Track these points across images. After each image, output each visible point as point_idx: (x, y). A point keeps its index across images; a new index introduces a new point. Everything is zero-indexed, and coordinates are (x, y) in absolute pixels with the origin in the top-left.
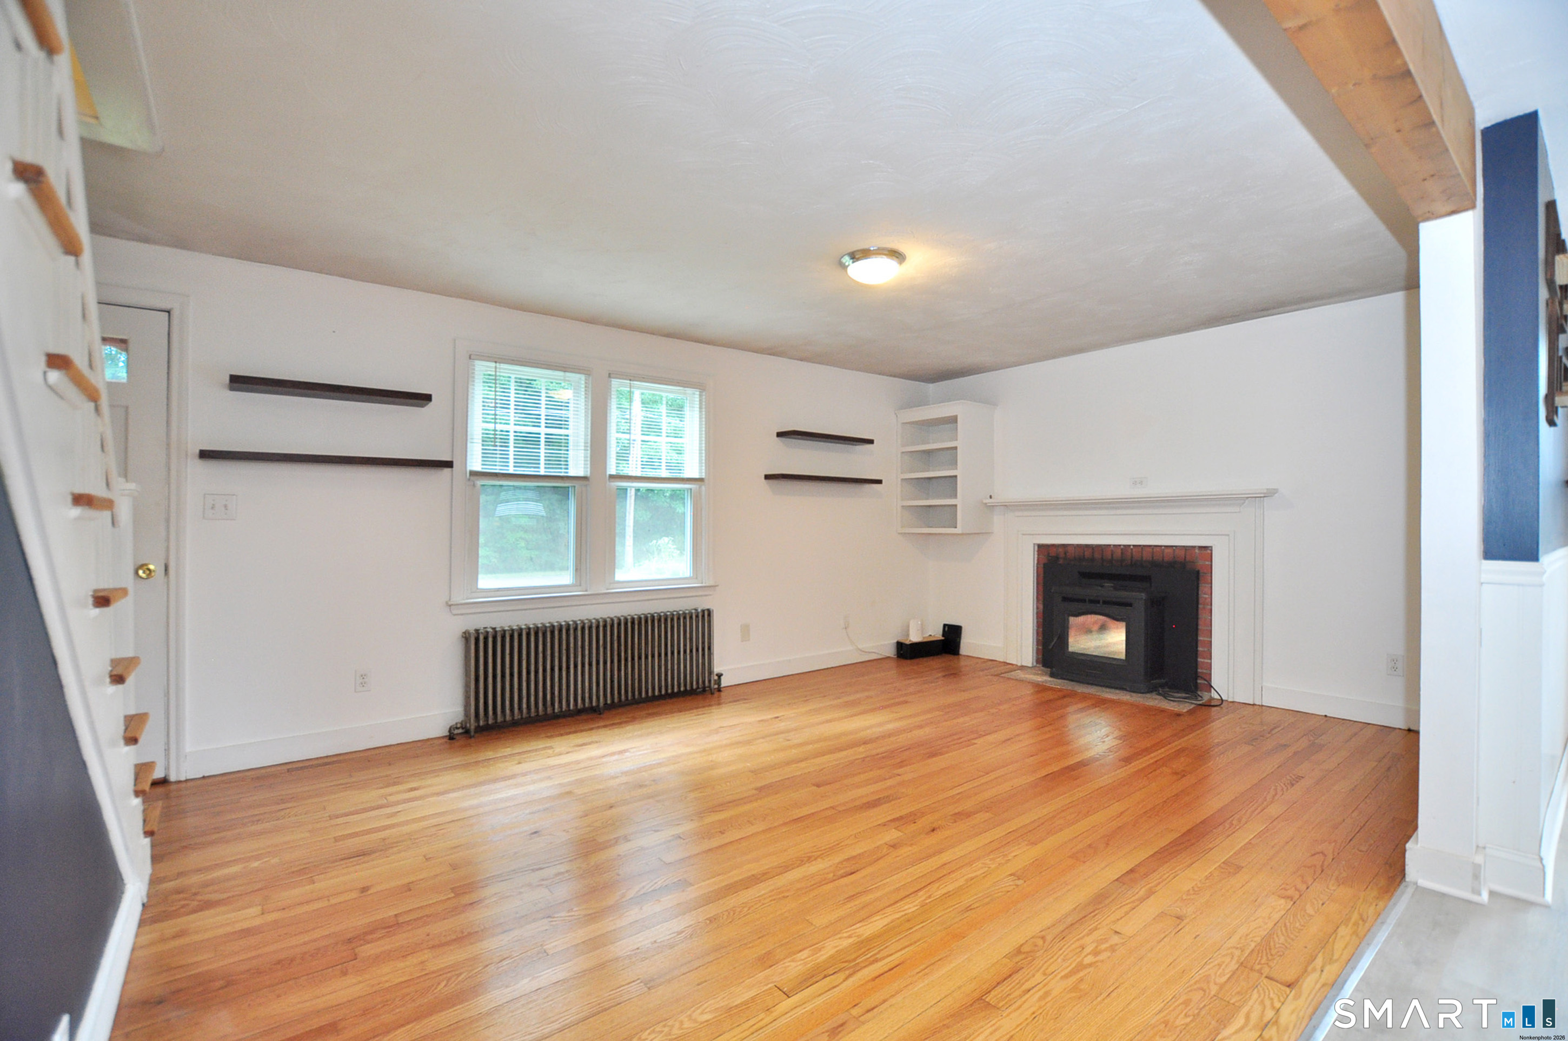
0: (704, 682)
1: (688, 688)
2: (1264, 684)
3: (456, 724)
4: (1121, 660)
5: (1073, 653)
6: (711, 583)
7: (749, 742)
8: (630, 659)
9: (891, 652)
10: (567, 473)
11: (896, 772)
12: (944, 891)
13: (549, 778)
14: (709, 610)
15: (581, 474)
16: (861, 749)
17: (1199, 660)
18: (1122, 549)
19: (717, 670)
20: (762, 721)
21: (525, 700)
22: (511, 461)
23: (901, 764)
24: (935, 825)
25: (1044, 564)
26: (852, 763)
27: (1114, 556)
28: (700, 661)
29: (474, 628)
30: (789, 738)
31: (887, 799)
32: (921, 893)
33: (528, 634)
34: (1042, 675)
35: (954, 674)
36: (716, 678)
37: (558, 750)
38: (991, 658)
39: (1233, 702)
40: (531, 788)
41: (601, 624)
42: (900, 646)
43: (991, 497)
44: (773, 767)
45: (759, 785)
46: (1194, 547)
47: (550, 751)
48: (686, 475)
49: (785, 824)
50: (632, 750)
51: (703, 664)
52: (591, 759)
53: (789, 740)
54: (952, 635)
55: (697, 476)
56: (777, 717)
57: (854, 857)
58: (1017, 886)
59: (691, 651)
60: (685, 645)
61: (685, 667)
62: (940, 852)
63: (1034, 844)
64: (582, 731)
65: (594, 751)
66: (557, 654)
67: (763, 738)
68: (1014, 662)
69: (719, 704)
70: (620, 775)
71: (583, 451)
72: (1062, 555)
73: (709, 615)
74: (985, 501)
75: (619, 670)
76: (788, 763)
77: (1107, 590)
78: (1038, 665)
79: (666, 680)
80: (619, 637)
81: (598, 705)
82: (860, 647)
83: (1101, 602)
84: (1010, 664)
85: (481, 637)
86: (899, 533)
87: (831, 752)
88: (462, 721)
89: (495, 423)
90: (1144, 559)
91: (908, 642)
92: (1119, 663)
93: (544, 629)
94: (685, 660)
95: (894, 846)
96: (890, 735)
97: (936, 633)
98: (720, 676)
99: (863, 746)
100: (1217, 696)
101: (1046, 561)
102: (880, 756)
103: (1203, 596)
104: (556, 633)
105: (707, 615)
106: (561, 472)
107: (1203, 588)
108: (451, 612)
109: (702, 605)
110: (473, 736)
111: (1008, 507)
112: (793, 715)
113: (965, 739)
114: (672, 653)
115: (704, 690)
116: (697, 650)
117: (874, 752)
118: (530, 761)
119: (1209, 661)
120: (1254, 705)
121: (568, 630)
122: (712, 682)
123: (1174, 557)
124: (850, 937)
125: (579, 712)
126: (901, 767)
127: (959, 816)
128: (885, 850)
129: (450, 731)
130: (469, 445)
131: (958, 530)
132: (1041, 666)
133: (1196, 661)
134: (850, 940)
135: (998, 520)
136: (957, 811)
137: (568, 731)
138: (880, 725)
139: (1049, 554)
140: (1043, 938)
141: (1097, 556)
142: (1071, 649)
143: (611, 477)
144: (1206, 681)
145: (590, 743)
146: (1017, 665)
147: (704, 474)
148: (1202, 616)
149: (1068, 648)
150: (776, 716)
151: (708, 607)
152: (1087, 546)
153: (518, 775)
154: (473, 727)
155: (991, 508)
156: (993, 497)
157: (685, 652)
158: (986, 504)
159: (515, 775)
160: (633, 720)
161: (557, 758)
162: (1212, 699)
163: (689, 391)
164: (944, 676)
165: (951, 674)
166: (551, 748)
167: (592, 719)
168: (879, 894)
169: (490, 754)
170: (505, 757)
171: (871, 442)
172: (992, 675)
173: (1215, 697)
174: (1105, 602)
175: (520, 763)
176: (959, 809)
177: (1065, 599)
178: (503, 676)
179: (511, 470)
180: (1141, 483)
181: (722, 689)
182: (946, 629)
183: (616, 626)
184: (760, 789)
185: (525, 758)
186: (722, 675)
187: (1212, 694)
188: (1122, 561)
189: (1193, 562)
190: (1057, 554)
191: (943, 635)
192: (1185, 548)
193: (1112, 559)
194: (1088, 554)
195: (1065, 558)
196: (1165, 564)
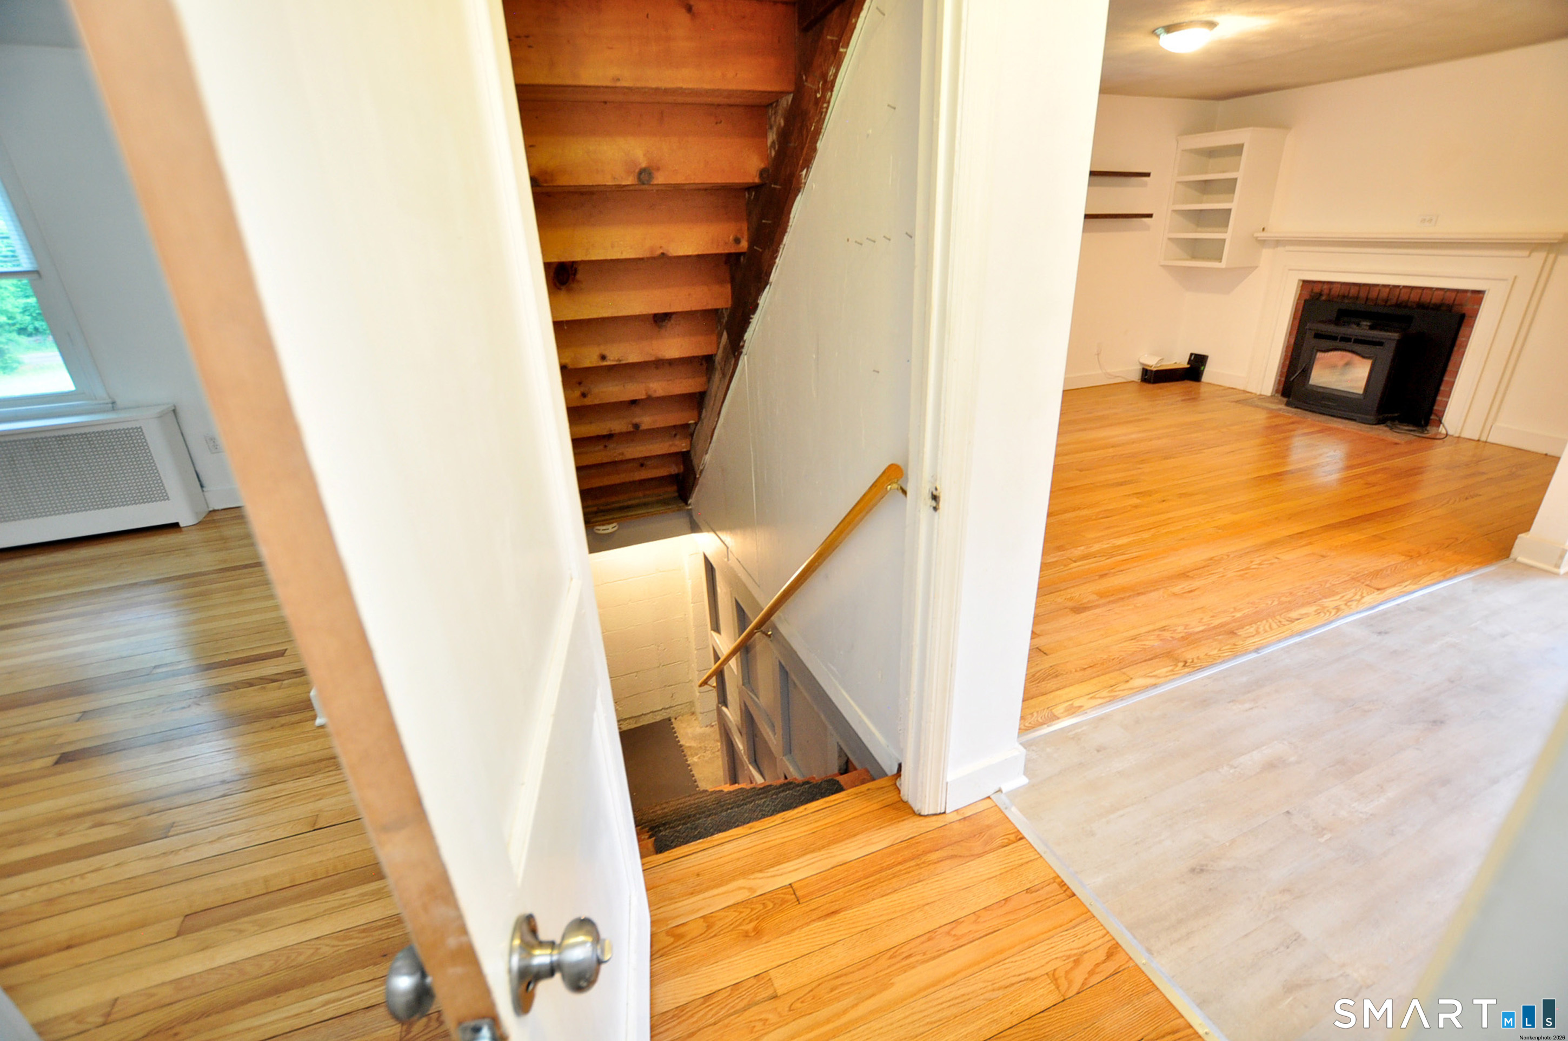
4: (1359, 394)
5: (1313, 386)
9: (1136, 376)
11: (1139, 466)
12: (1167, 530)
16: (1111, 450)
17: (1437, 398)
18: (1390, 289)
23: (1143, 462)
24: (1164, 499)
25: (1305, 299)
27: (1380, 294)
31: (1130, 482)
32: (1153, 530)
34: (1278, 403)
35: (1194, 399)
38: (1231, 386)
39: (1455, 437)
42: (1145, 371)
43: (1263, 230)
46: (1465, 291)
54: (1197, 363)
57: (1108, 510)
58: (1218, 532)
62: (1165, 512)
68: (1254, 391)
72: (1326, 292)
74: (1256, 235)
77: (1363, 330)
78: (1276, 395)
82: (1109, 371)
83: (1352, 340)
84: (1248, 392)
86: (1162, 266)
90: (1411, 299)
91: (1155, 369)
92: (1356, 397)
95: (1136, 507)
97: (1180, 361)
100: (1444, 432)
101: (1307, 297)
103: (1461, 339)
107: (1464, 331)
111: (1278, 243)
113: (1196, 449)
119: (1447, 400)
120: (1478, 441)
123: (1443, 299)
124: (1108, 544)
126: (1142, 464)
127: (1181, 495)
128: (1130, 508)
131: (1223, 265)
132: (1279, 395)
134: (1108, 545)
135: (1266, 255)
136: (1181, 492)
139: (1312, 290)
140: (1228, 556)
141: (1362, 294)
142: (1312, 382)
144: (1438, 416)
146: (1256, 394)
148: (1454, 358)
149: (1309, 381)
152: (1355, 284)
155: (1263, 243)
156: (1265, 230)
158: (1257, 238)
162: (1438, 433)
164: (1183, 400)
165: (1192, 399)
168: (1125, 528)
171: (1147, 175)
172: (1229, 401)
173: (1442, 432)
174: (1355, 341)
176: (1184, 491)
177: (1318, 336)
180: (1430, 222)
182: (1193, 358)
187: (1442, 430)
188: (1387, 300)
189: (1461, 305)
190: (1322, 291)
191: (1188, 363)
192: (1457, 291)
193: (1377, 299)
194: (1353, 291)
195: (1329, 295)
196: (1431, 306)
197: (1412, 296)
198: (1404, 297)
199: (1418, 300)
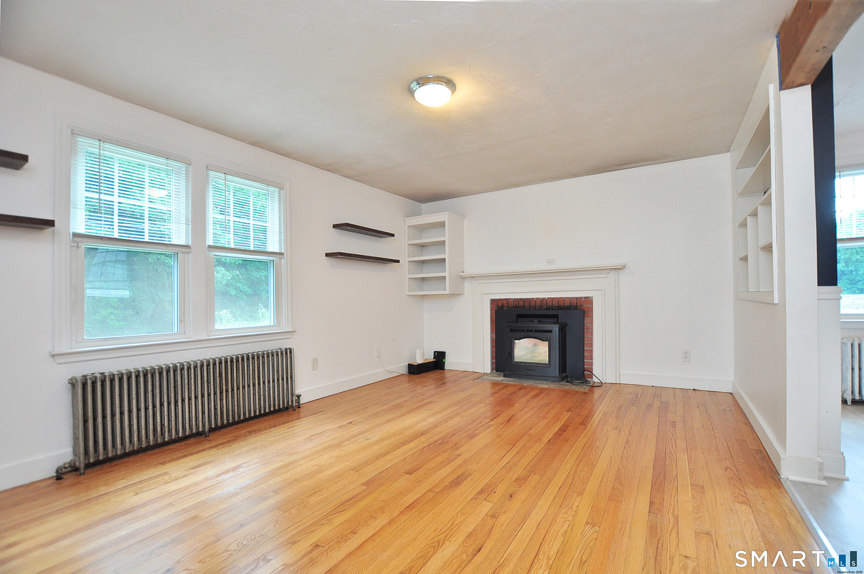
0: (288, 402)
1: (277, 408)
2: (621, 372)
3: (64, 464)
5: (518, 362)
6: (290, 330)
7: (339, 445)
8: (230, 390)
9: (405, 371)
10: (170, 241)
13: (170, 505)
14: (290, 349)
15: (183, 243)
17: (585, 360)
18: (541, 300)
19: (297, 392)
20: (341, 426)
21: (136, 435)
22: (116, 227)
24: (510, 492)
25: (496, 311)
26: (422, 450)
28: (285, 387)
29: (81, 375)
30: (367, 437)
33: (137, 376)
34: (497, 376)
35: (443, 383)
36: (296, 398)
37: (173, 475)
38: (464, 370)
39: (605, 383)
40: (153, 519)
41: (205, 364)
42: (410, 366)
43: (463, 272)
44: (367, 463)
45: (365, 480)
46: (581, 298)
47: (166, 477)
48: (270, 250)
49: (402, 513)
50: (244, 466)
51: (288, 389)
52: (207, 479)
53: (368, 439)
54: (440, 356)
55: (277, 250)
56: (351, 423)
58: (597, 531)
59: (278, 380)
60: (273, 376)
61: (274, 392)
62: (528, 514)
63: (581, 494)
64: (192, 454)
65: (209, 472)
66: (165, 391)
67: (348, 440)
68: (479, 371)
69: (299, 418)
70: (240, 490)
71: (185, 225)
72: (506, 305)
73: (291, 353)
74: (459, 274)
75: (221, 400)
76: (377, 458)
77: (536, 323)
78: (494, 371)
79: (260, 404)
80: (220, 374)
81: (204, 431)
82: (387, 369)
83: (533, 330)
84: (477, 372)
85: (89, 382)
86: (407, 295)
87: (404, 443)
88: (70, 461)
89: (100, 193)
91: (416, 364)
92: (545, 365)
93: (153, 370)
94: (274, 387)
95: (494, 516)
96: (435, 426)
97: (430, 357)
98: (299, 397)
99: (422, 437)
102: (437, 443)
103: (587, 324)
104: (165, 373)
105: (289, 352)
106: (165, 241)
107: (587, 320)
108: (56, 362)
109: (285, 345)
110: (84, 473)
111: (473, 277)
112: (361, 419)
114: (264, 383)
115: (287, 408)
116: (283, 379)
117: (432, 440)
118: (147, 490)
119: (591, 361)
120: (616, 383)
121: (175, 370)
122: (294, 401)
123: (571, 303)
125: (186, 438)
127: (520, 481)
128: (490, 521)
129: (57, 471)
130: (72, 210)
131: (447, 292)
132: (496, 371)
135: (467, 285)
136: (515, 477)
137: (180, 455)
138: (425, 419)
139: (497, 304)
141: (527, 305)
143: (210, 247)
144: (590, 372)
145: (205, 464)
146: (481, 373)
147: (283, 250)
149: (514, 359)
150: (350, 421)
151: (289, 347)
152: (521, 299)
153: (137, 506)
154: (82, 465)
155: (464, 278)
157: (273, 381)
158: (461, 276)
159: (134, 507)
160: (236, 439)
161: (174, 483)
162: (594, 382)
163: (271, 188)
166: (166, 474)
167: (199, 443)
169: (103, 490)
170: (121, 489)
171: (393, 235)
172: (467, 381)
173: (596, 381)
174: (536, 331)
175: (137, 494)
177: (511, 330)
178: (113, 415)
179: (116, 235)
180: (552, 262)
181: (301, 406)
182: (436, 354)
183: (217, 364)
184: (366, 484)
185: (141, 488)
186: (301, 396)
187: (595, 379)
188: (541, 306)
189: (581, 306)
190: (503, 304)
191: (434, 359)
192: (577, 298)
193: (535, 306)
194: (521, 303)
195: (508, 306)
196: (566, 308)
198: (550, 304)
199: (557, 305)
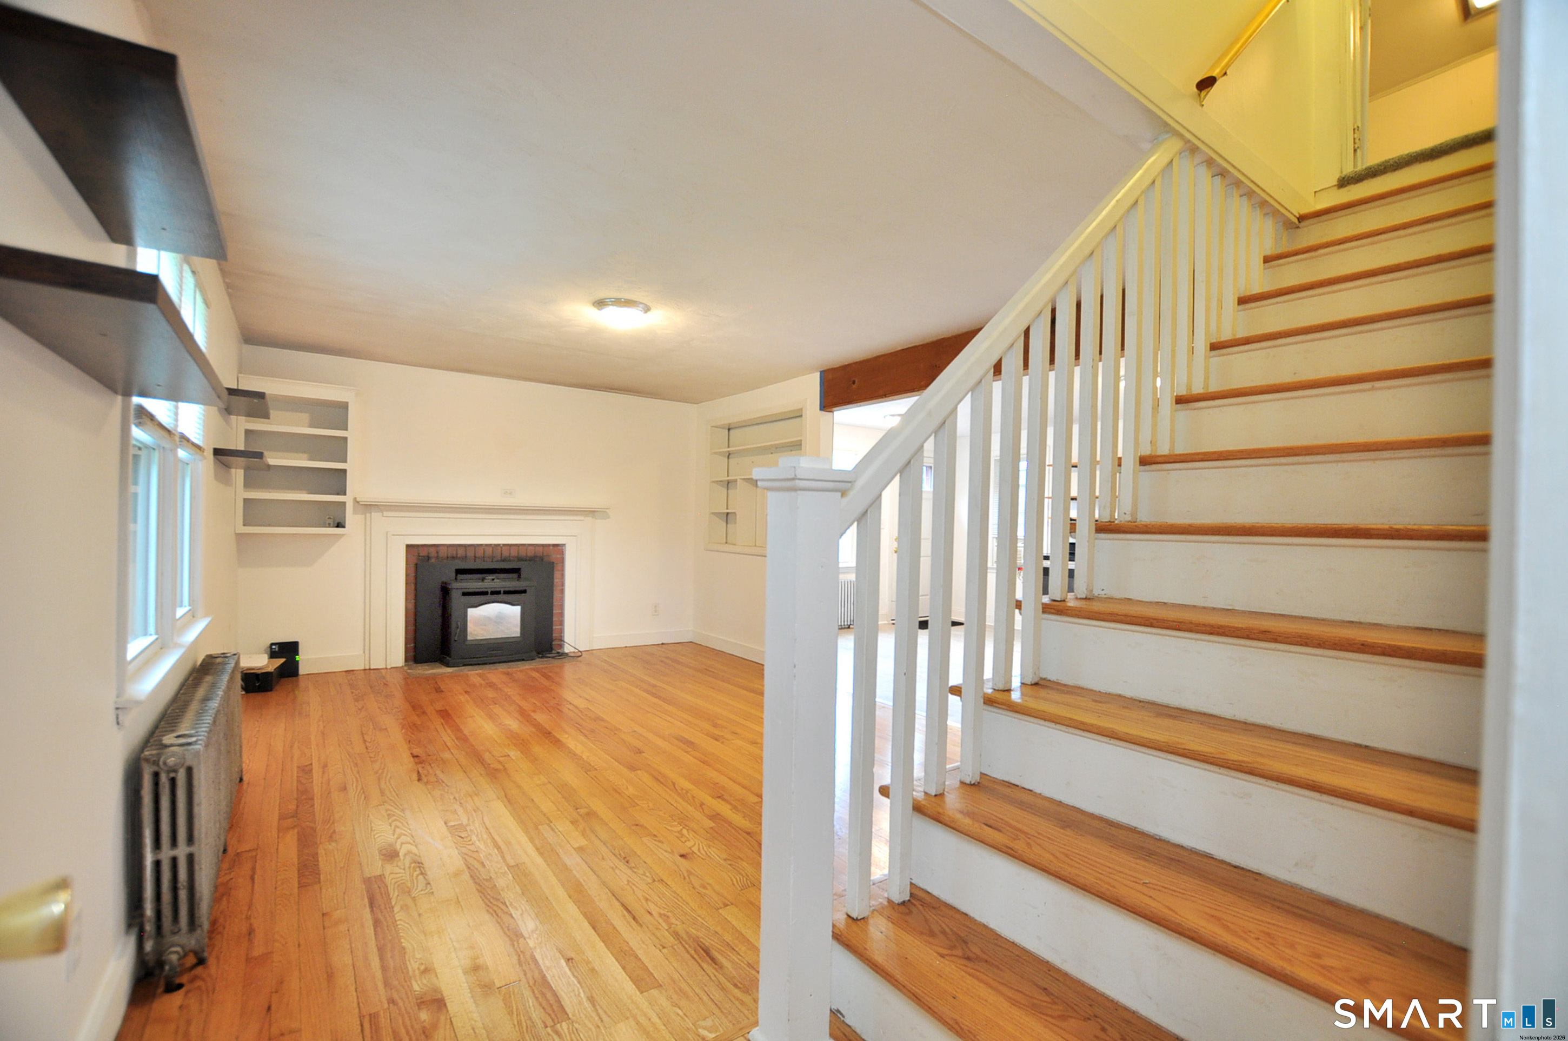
4: (518, 637)
5: (474, 641)
17: (554, 626)
27: (486, 553)
34: (414, 669)
46: (549, 545)
54: (286, 653)
68: (382, 667)
72: (433, 554)
78: (407, 663)
83: (502, 592)
100: (569, 651)
101: (416, 562)
103: (556, 581)
107: (557, 575)
119: (562, 627)
123: (535, 553)
132: (414, 661)
133: (552, 628)
139: (419, 553)
141: (470, 554)
142: (469, 638)
144: (561, 641)
148: (556, 595)
152: (461, 545)
162: (564, 651)
180: (511, 493)
187: (567, 649)
188: (493, 557)
189: (549, 556)
190: (429, 553)
192: (544, 546)
193: (483, 557)
194: (460, 552)
196: (528, 558)
197: (512, 551)
198: (506, 553)
199: (517, 555)
